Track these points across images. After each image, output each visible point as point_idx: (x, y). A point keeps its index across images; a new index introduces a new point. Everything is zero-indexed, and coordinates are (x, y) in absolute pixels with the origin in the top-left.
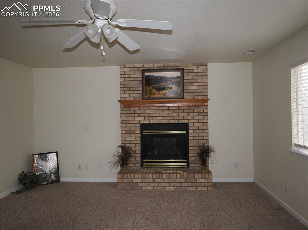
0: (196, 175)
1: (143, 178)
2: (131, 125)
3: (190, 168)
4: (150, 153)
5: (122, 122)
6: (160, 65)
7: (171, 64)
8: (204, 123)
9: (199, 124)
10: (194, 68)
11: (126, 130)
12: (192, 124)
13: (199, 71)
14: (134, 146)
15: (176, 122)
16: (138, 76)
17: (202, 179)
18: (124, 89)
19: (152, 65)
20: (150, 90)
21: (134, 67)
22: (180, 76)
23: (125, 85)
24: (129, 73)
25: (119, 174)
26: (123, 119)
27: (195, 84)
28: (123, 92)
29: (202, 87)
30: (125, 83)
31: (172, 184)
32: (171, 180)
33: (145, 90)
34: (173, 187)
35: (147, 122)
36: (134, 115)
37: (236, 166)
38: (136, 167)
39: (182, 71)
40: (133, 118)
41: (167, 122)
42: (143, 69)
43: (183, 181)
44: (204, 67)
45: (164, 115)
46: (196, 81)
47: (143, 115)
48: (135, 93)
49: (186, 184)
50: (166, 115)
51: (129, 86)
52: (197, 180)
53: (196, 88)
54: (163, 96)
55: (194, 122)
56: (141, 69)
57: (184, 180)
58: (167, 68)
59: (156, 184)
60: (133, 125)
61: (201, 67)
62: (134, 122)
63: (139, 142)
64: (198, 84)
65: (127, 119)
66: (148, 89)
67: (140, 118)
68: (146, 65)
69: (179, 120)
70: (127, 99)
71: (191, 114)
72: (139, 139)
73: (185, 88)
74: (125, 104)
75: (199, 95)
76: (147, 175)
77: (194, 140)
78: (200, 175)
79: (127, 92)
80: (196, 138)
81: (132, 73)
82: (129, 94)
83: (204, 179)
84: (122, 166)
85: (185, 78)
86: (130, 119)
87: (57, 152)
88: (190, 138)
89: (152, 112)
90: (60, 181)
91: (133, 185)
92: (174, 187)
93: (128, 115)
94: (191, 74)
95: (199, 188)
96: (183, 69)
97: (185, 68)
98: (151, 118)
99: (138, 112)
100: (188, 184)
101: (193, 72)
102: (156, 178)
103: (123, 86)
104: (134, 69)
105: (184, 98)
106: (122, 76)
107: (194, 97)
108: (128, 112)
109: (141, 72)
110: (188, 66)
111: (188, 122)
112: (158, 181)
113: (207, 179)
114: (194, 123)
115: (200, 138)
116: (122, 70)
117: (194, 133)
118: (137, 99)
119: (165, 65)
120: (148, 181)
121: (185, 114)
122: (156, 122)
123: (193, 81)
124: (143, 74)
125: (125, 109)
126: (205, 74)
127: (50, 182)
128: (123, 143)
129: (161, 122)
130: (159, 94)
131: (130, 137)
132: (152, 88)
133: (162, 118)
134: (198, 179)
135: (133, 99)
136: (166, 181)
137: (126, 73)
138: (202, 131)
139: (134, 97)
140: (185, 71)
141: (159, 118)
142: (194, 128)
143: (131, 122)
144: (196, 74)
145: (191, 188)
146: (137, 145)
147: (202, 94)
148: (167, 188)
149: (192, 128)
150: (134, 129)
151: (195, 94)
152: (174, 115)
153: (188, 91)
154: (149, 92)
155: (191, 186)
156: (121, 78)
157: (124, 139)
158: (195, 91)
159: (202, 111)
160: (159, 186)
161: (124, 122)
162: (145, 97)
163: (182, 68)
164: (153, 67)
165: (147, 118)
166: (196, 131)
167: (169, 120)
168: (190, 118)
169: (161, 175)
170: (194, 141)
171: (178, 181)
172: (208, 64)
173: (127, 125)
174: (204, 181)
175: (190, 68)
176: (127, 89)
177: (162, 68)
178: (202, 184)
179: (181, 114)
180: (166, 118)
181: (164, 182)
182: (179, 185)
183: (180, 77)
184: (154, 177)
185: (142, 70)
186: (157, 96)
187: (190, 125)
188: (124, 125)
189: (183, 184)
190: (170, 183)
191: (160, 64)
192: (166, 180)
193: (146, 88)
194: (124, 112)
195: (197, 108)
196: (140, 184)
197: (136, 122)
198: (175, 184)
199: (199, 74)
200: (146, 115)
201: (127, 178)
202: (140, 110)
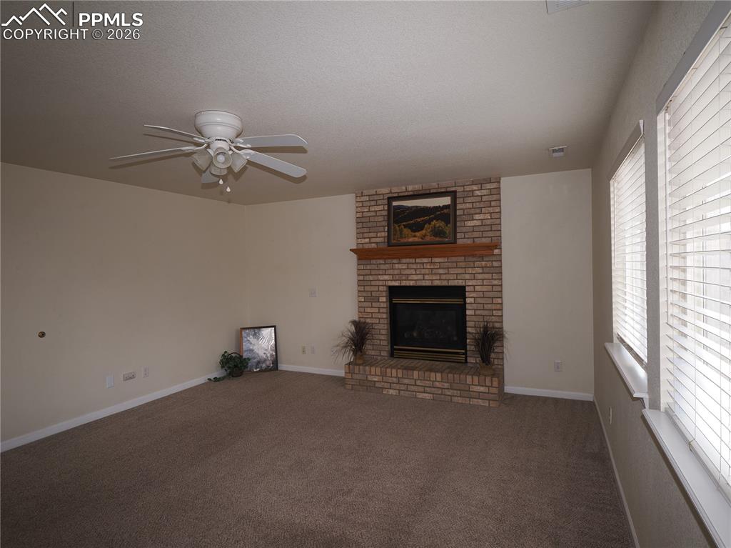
0: (469, 379)
1: (383, 375)
2: (373, 288)
3: (469, 364)
4: (406, 336)
5: (360, 283)
6: (418, 187)
7: (434, 184)
8: (493, 286)
9: (485, 289)
10: (475, 188)
11: (366, 296)
12: (472, 287)
13: (485, 192)
14: (378, 322)
15: (445, 283)
16: (381, 208)
17: (479, 385)
18: (362, 230)
19: (404, 188)
20: (401, 231)
21: (377, 194)
22: (450, 203)
23: (363, 224)
24: (368, 204)
25: (347, 366)
26: (361, 278)
27: (477, 217)
28: (360, 235)
29: (488, 222)
30: (363, 220)
31: (428, 389)
32: (427, 382)
33: (392, 230)
34: (429, 395)
35: (396, 284)
36: (377, 272)
37: (558, 367)
38: (380, 355)
39: (453, 194)
40: (376, 278)
41: (428, 283)
42: (390, 195)
43: (446, 385)
44: (494, 185)
45: (423, 271)
46: (478, 211)
47: (391, 272)
48: (378, 235)
49: (451, 391)
50: (427, 272)
51: (370, 225)
52: (471, 387)
53: (478, 223)
54: (420, 240)
55: (475, 284)
56: (386, 197)
57: (448, 384)
58: (428, 192)
59: (403, 387)
60: (376, 289)
61: (488, 185)
62: (377, 283)
63: (384, 316)
64: (481, 217)
65: (367, 278)
66: (397, 228)
67: (386, 277)
68: (395, 190)
69: (448, 280)
70: (366, 246)
71: (470, 271)
72: (384, 310)
73: (458, 224)
74: (363, 255)
75: (484, 235)
76: (389, 370)
77: (475, 315)
78: (476, 378)
79: (366, 235)
80: (478, 312)
81: (373, 203)
82: (369, 238)
83: (483, 386)
84: (355, 352)
85: (459, 207)
86: (371, 278)
87: (274, 327)
88: (468, 312)
89: (404, 267)
90: (279, 369)
91: (368, 385)
92: (432, 395)
93: (368, 272)
94: (470, 200)
95: (475, 402)
96: (455, 192)
97: (459, 189)
98: (404, 278)
99: (383, 267)
100: (455, 392)
101: (473, 196)
102: (402, 378)
103: (360, 225)
104: (376, 198)
105: (455, 242)
106: (359, 210)
107: (476, 240)
108: (368, 267)
109: (386, 202)
110: (464, 186)
111: (464, 284)
112: (406, 381)
113: (489, 387)
114: (474, 286)
115: (486, 313)
116: (359, 199)
117: (474, 303)
118: (381, 246)
119: (426, 186)
120: (390, 380)
121: (460, 271)
122: (412, 283)
123: (472, 211)
124: (389, 204)
125: (363, 262)
126: (495, 197)
127: (263, 369)
128: (361, 316)
129: (419, 284)
130: (415, 236)
131: (372, 307)
132: (403, 227)
133: (420, 277)
134: (472, 384)
135: (376, 247)
136: (418, 383)
137: (365, 204)
138: (490, 301)
139: (377, 243)
140: (458, 195)
141: (415, 277)
142: (474, 295)
143: (373, 283)
144: (479, 199)
145: (460, 400)
146: (382, 321)
147: (490, 234)
148: (420, 396)
149: (471, 296)
150: (377, 294)
151: (476, 235)
152: (441, 271)
153: (464, 230)
154: (398, 233)
155: (460, 397)
156: (357, 212)
157: (362, 310)
158: (476, 229)
159: (489, 264)
160: (407, 390)
161: (362, 283)
162: (393, 242)
163: (453, 189)
164: (406, 191)
165: (397, 276)
166: (479, 300)
167: (432, 280)
168: (467, 276)
169: (410, 372)
170: (475, 318)
171: (437, 384)
172: (502, 179)
173: (367, 288)
174: (482, 389)
175: (467, 188)
176: (366, 230)
177: (420, 193)
178: (479, 396)
179: (452, 271)
180: (427, 277)
181: (416, 385)
182: (440, 392)
183: (449, 205)
184: (400, 375)
185: (389, 198)
186: (411, 240)
187: (467, 289)
188: (362, 289)
189: (446, 390)
190: (425, 386)
191: (416, 186)
192: (419, 381)
193: (395, 228)
194: (362, 267)
195: (480, 259)
196: (377, 385)
197: (381, 283)
198: (433, 389)
199: (485, 198)
200: (396, 272)
201: (359, 373)
202: (385, 264)
